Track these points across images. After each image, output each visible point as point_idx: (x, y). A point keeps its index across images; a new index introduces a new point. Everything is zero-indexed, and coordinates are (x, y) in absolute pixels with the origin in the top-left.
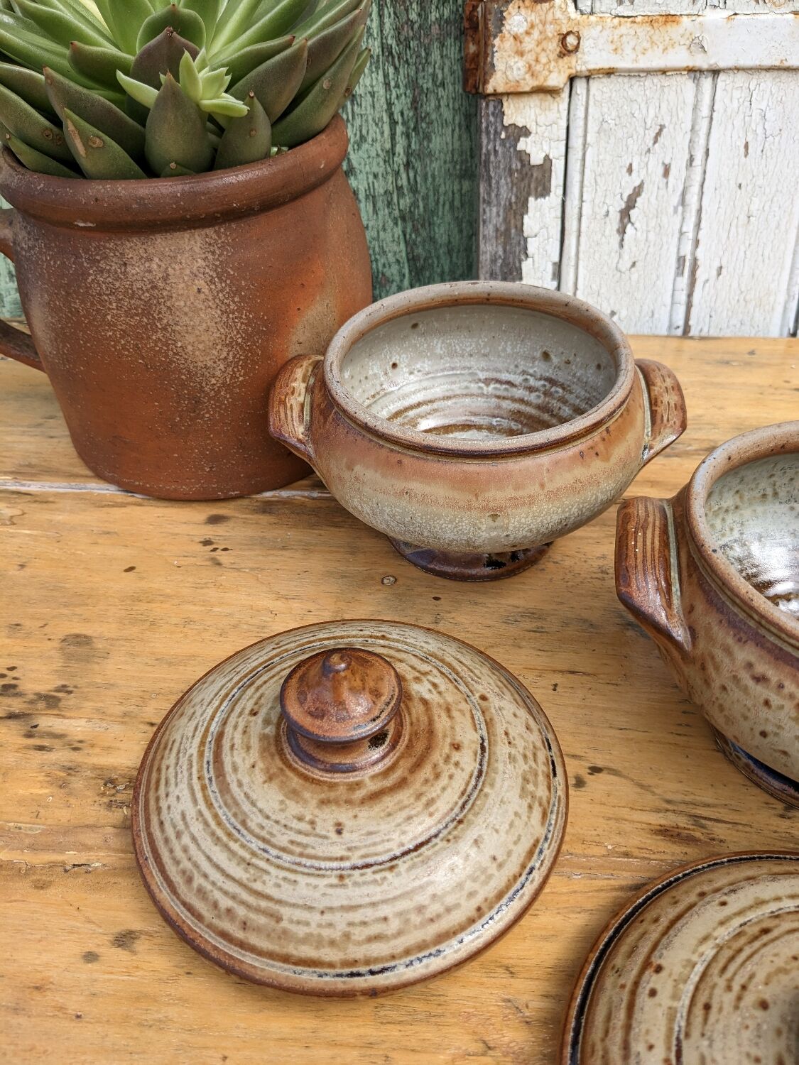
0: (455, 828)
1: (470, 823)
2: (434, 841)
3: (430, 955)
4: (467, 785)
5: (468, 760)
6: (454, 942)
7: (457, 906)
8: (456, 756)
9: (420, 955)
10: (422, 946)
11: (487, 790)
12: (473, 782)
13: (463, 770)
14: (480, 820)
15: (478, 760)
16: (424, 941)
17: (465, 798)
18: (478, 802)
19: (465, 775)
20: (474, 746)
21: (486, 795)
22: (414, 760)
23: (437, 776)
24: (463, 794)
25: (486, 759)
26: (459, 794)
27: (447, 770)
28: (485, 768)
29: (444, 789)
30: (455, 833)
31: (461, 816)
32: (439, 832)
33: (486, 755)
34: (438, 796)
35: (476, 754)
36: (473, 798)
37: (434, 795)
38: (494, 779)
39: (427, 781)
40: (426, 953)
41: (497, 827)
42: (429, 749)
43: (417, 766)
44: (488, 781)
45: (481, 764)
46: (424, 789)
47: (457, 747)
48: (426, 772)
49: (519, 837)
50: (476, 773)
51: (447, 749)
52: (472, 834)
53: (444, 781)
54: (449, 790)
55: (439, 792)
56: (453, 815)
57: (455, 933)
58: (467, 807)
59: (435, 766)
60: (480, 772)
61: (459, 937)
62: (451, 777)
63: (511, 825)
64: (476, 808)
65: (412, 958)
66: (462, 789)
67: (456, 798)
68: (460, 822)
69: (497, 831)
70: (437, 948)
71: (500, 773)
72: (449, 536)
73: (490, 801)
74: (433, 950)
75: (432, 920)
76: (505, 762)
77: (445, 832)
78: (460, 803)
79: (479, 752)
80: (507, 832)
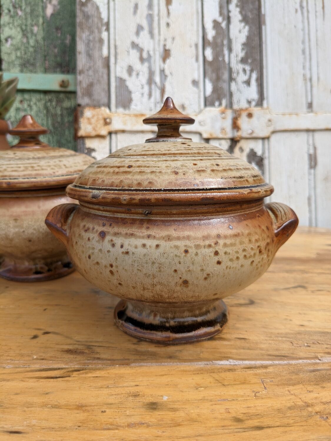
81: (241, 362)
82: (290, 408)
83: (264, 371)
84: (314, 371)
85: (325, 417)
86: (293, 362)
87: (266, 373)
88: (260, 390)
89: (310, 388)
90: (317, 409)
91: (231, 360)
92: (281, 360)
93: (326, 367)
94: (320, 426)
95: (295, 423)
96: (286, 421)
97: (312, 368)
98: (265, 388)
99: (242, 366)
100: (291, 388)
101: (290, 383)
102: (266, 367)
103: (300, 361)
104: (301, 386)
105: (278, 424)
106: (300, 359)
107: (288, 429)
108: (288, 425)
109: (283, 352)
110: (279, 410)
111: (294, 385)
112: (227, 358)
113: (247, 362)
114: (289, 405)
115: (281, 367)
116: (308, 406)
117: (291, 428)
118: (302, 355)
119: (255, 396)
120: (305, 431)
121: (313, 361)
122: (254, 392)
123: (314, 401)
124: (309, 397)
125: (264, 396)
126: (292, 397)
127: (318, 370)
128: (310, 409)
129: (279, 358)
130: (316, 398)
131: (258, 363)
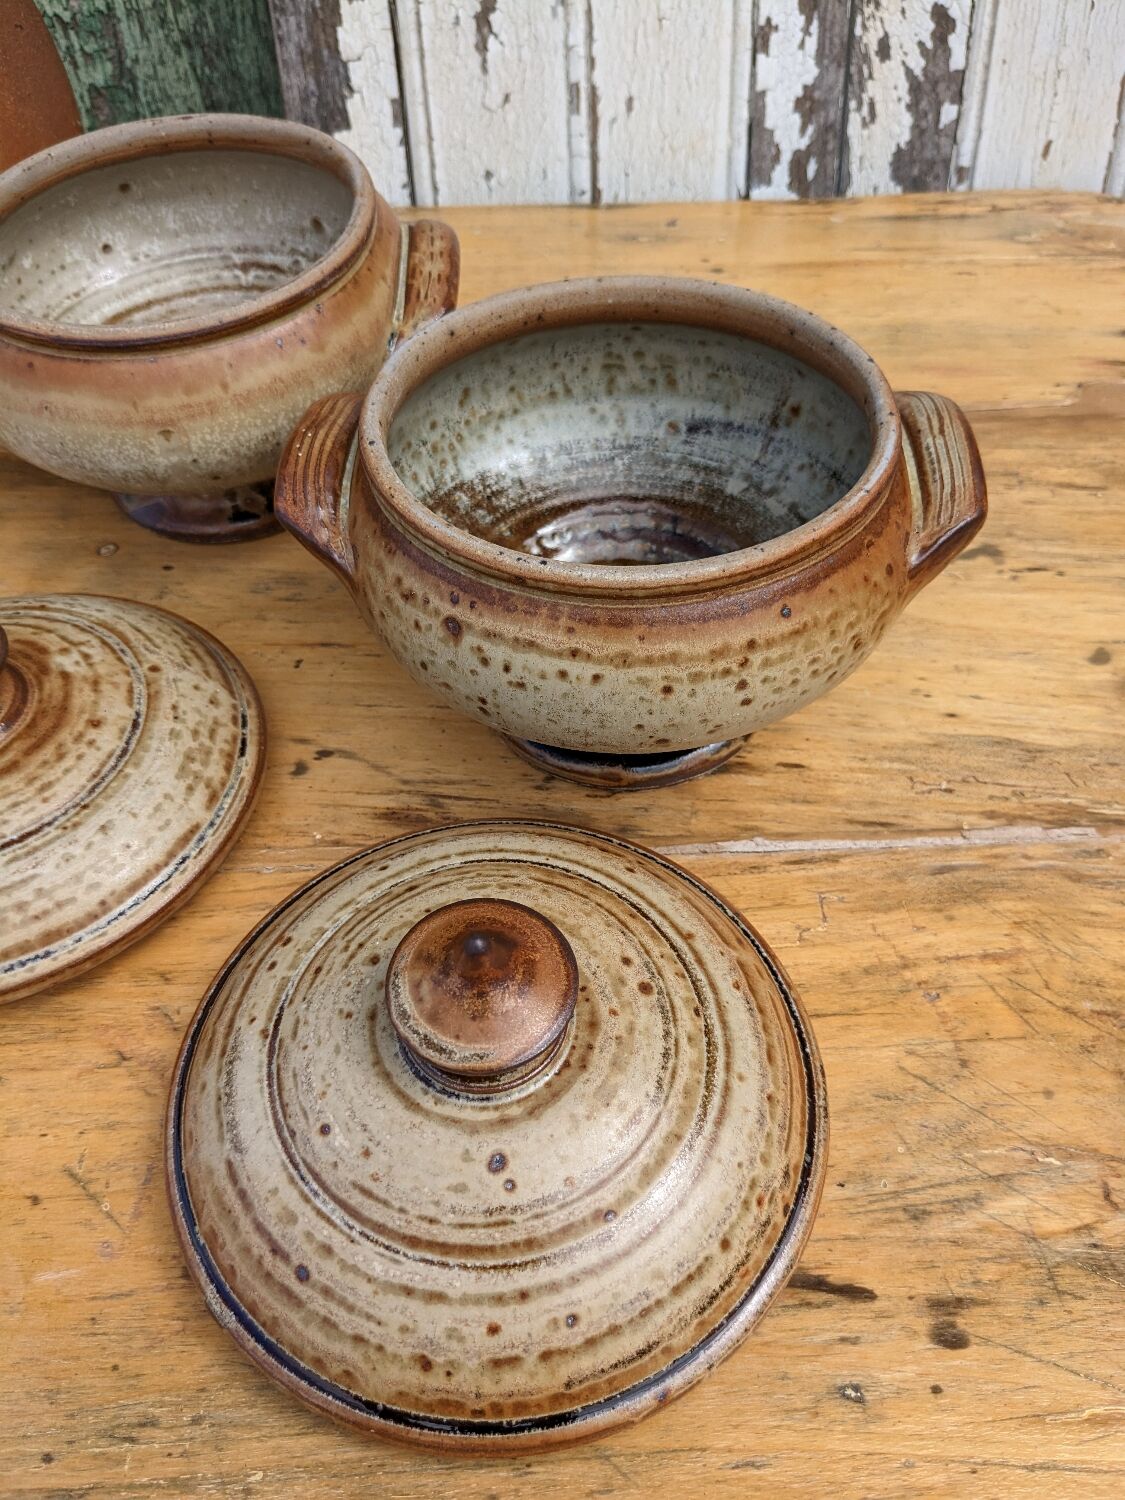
0: (77, 814)
1: (98, 807)
2: (47, 829)
3: (37, 957)
4: (103, 765)
5: (108, 740)
6: (68, 941)
7: (72, 900)
8: (92, 734)
9: (23, 958)
10: (24, 948)
11: (128, 770)
12: (112, 762)
13: (98, 749)
14: (112, 803)
15: (125, 738)
16: (27, 941)
17: (96, 780)
18: (114, 784)
19: (101, 755)
20: (122, 723)
21: (127, 776)
22: (34, 740)
23: (61, 757)
24: (94, 776)
25: (136, 737)
26: (90, 774)
27: (74, 750)
28: (132, 746)
29: (67, 771)
30: (76, 819)
31: (87, 801)
32: (55, 819)
33: (138, 732)
34: (58, 780)
35: (122, 731)
36: (107, 780)
37: (52, 778)
38: (142, 758)
39: (45, 763)
40: (32, 955)
41: (136, 811)
42: (56, 727)
43: (36, 747)
44: (134, 760)
45: (127, 743)
46: (40, 771)
47: (96, 724)
48: (48, 751)
49: (168, 823)
50: (118, 752)
51: (80, 727)
52: (99, 818)
53: (69, 762)
54: (75, 772)
55: (59, 774)
56: (77, 800)
57: (70, 932)
58: (98, 791)
59: (60, 745)
60: (124, 752)
61: (76, 935)
62: (80, 757)
63: (158, 808)
64: (109, 791)
65: (13, 961)
66: (94, 770)
67: (83, 781)
68: (85, 807)
69: (135, 815)
70: (46, 948)
71: (153, 750)
72: (117, 465)
73: (131, 781)
74: (41, 952)
75: (37, 918)
76: (162, 740)
77: (62, 819)
78: (89, 786)
79: (129, 728)
80: (150, 817)
81: (780, 845)
82: (867, 971)
83: (830, 869)
84: (942, 870)
85: (934, 993)
86: (901, 843)
87: (833, 876)
88: (812, 922)
89: (921, 919)
90: (923, 974)
91: (759, 840)
92: (875, 835)
93: (971, 859)
94: (918, 1016)
95: (871, 1006)
96: (853, 1001)
97: (939, 861)
98: (825, 918)
99: (783, 857)
100: (881, 918)
101: (882, 904)
102: (833, 859)
103: (918, 841)
104: (902, 914)
105: (836, 1008)
106: (920, 832)
107: (854, 1020)
108: (855, 1012)
109: (885, 810)
110: (844, 976)
111: (889, 909)
112: (751, 832)
113: (794, 845)
114: (866, 963)
115: (869, 858)
116: (905, 967)
117: (860, 1019)
118: (928, 819)
119: (801, 939)
120: (887, 1025)
121: (948, 840)
122: (798, 927)
123: (922, 954)
124: (911, 944)
125: (818, 941)
126: (880, 942)
127: (952, 869)
128: (908, 974)
129: (872, 829)
130: (928, 946)
131: (823, 845)
